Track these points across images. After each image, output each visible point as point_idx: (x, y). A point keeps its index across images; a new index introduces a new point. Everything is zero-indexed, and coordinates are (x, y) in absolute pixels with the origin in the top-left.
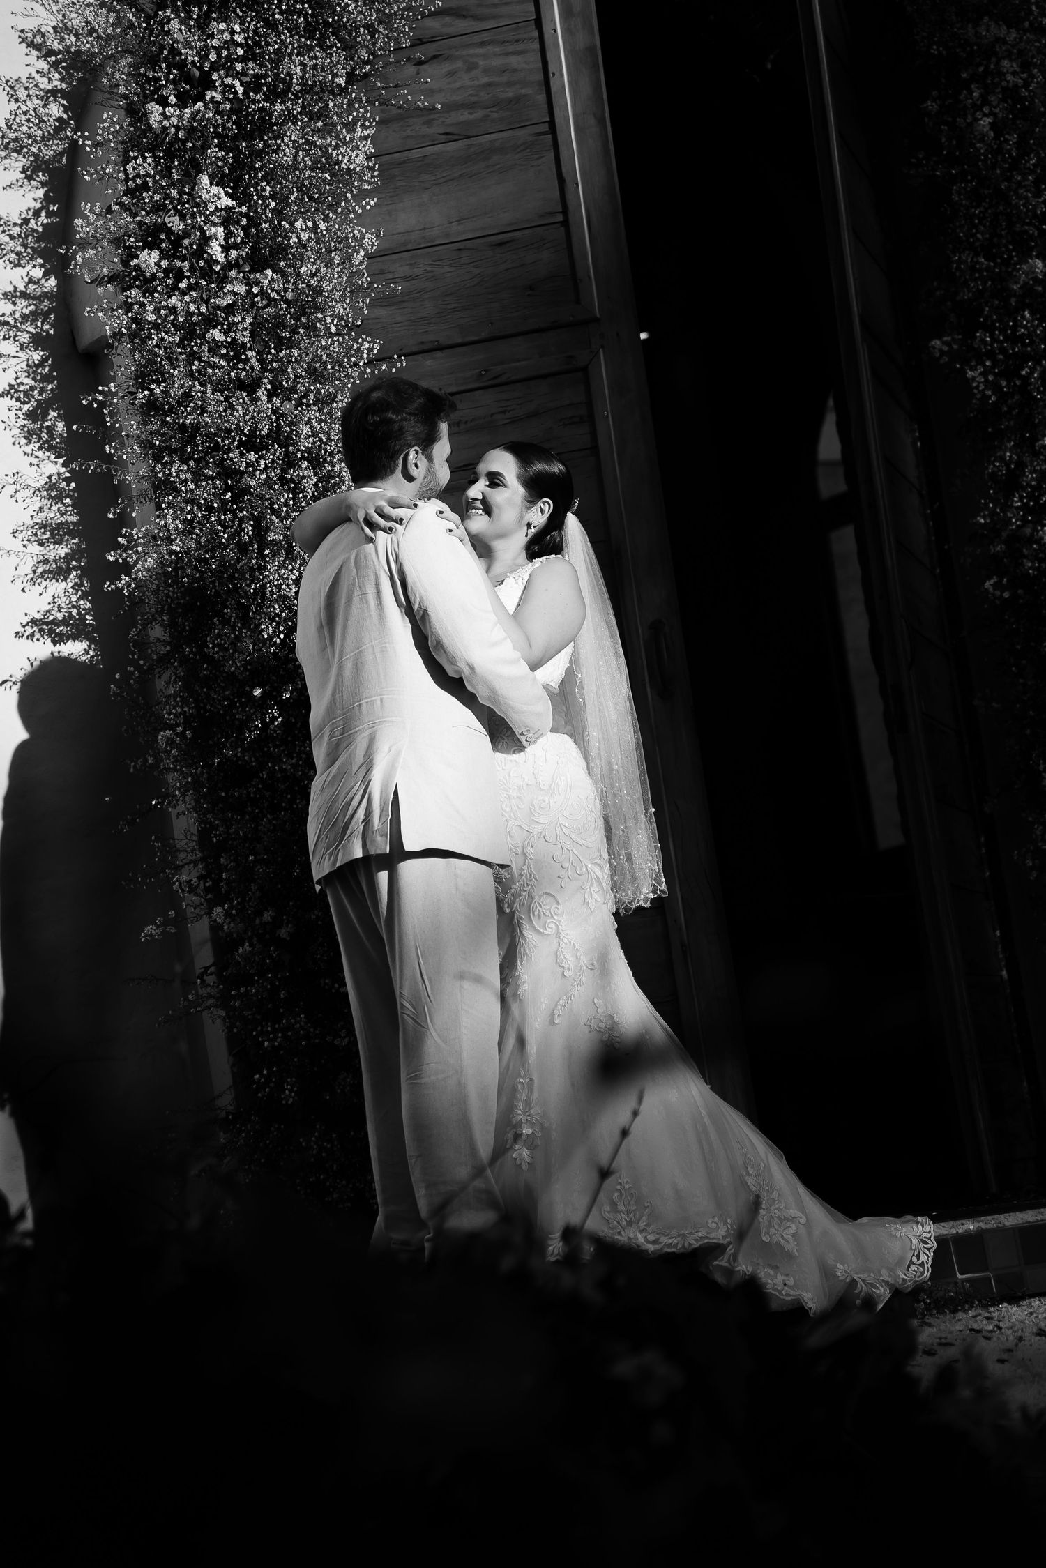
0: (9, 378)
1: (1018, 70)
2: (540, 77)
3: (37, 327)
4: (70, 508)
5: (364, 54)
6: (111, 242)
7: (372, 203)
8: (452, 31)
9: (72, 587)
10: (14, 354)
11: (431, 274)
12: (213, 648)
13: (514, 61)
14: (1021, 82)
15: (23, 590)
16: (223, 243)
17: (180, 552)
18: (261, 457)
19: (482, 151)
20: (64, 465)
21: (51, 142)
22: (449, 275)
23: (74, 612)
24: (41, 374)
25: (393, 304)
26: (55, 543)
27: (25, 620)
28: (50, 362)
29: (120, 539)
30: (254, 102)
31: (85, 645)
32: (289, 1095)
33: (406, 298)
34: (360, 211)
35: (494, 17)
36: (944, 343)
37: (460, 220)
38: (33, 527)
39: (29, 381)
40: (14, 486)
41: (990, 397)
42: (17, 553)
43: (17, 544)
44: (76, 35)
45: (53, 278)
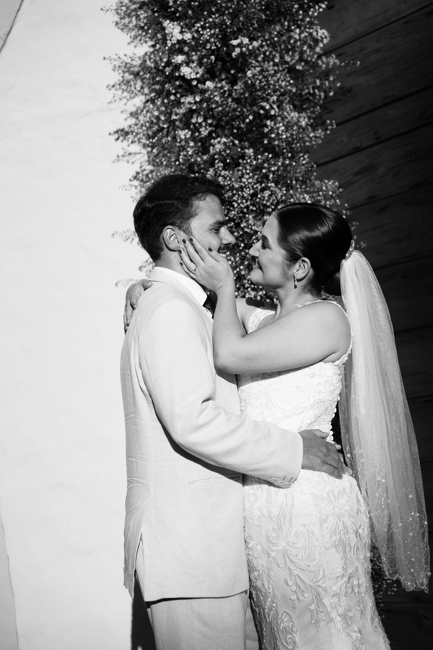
0: (136, 168)
10: (138, 151)
22: (401, 43)
39: (150, 167)
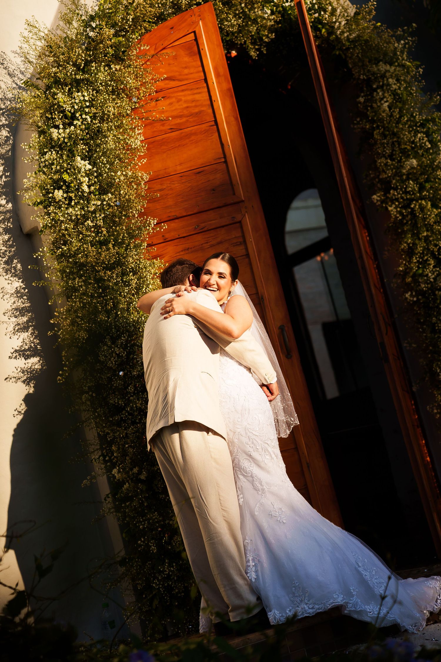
1: (396, 82)
2: (209, 102)
3: (5, 225)
4: (26, 300)
5: (135, 100)
6: (39, 187)
7: (145, 161)
8: (169, 86)
9: (31, 334)
11: (170, 188)
12: (102, 357)
13: (197, 97)
14: (397, 88)
15: (10, 338)
16: (88, 184)
17: (81, 316)
18: (113, 273)
19: (187, 135)
20: (22, 282)
21: (4, 147)
22: (178, 187)
23: (32, 345)
24: (9, 244)
25: (155, 201)
26: (22, 316)
27: (12, 351)
28: (12, 239)
29: (55, 313)
30: (94, 124)
31: (38, 359)
32: (154, 549)
33: (160, 198)
34: (140, 165)
35: (187, 79)
36: (379, 196)
37: (181, 164)
38: (12, 310)
39: (4, 248)
40: (2, 294)
41: (398, 217)
42: (6, 322)
43: (6, 318)
44: (10, 101)
45: (10, 203)
